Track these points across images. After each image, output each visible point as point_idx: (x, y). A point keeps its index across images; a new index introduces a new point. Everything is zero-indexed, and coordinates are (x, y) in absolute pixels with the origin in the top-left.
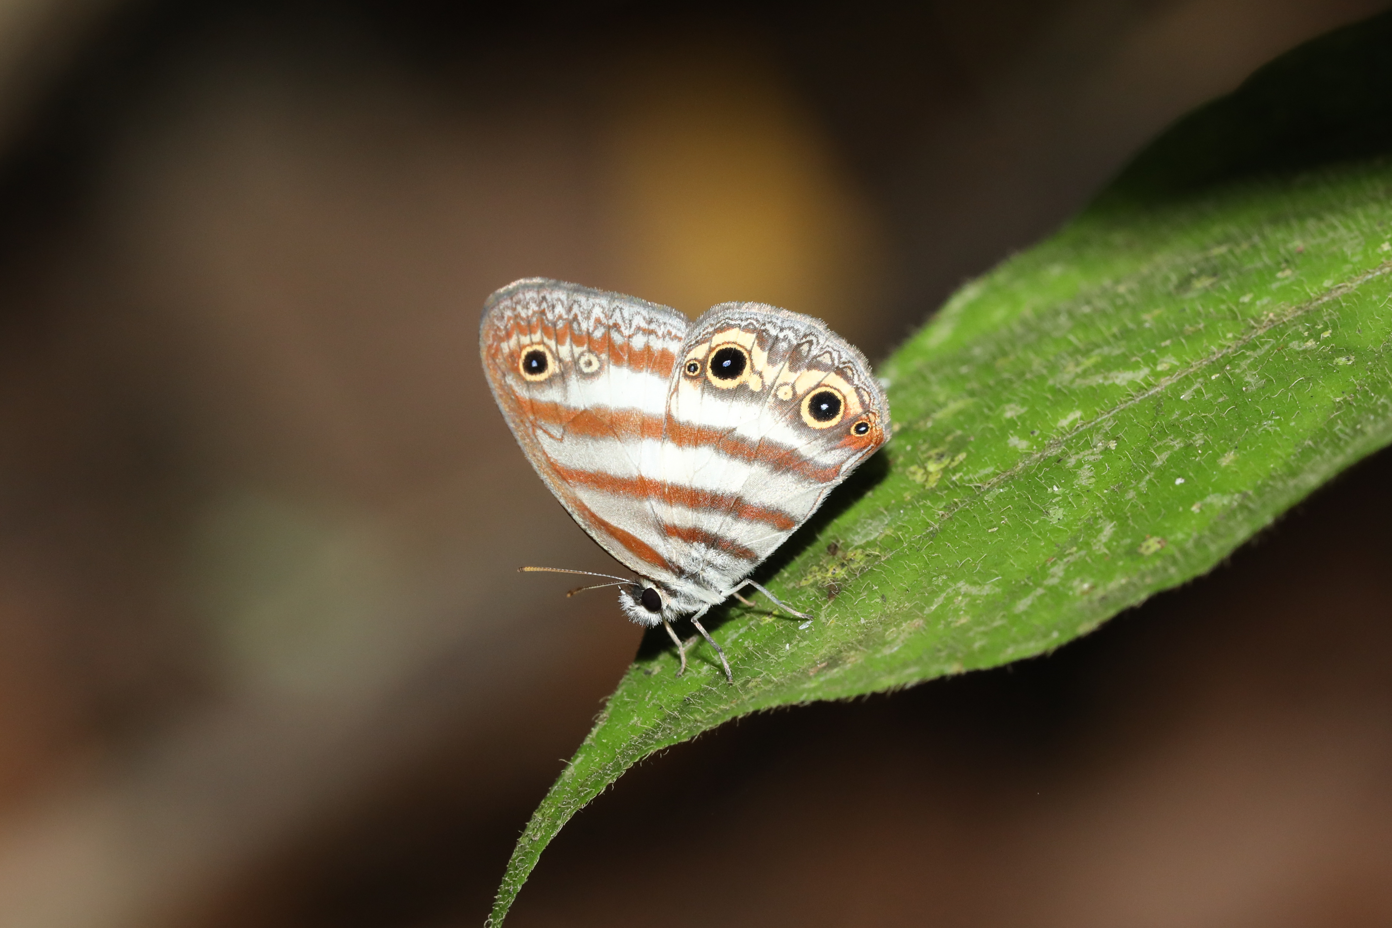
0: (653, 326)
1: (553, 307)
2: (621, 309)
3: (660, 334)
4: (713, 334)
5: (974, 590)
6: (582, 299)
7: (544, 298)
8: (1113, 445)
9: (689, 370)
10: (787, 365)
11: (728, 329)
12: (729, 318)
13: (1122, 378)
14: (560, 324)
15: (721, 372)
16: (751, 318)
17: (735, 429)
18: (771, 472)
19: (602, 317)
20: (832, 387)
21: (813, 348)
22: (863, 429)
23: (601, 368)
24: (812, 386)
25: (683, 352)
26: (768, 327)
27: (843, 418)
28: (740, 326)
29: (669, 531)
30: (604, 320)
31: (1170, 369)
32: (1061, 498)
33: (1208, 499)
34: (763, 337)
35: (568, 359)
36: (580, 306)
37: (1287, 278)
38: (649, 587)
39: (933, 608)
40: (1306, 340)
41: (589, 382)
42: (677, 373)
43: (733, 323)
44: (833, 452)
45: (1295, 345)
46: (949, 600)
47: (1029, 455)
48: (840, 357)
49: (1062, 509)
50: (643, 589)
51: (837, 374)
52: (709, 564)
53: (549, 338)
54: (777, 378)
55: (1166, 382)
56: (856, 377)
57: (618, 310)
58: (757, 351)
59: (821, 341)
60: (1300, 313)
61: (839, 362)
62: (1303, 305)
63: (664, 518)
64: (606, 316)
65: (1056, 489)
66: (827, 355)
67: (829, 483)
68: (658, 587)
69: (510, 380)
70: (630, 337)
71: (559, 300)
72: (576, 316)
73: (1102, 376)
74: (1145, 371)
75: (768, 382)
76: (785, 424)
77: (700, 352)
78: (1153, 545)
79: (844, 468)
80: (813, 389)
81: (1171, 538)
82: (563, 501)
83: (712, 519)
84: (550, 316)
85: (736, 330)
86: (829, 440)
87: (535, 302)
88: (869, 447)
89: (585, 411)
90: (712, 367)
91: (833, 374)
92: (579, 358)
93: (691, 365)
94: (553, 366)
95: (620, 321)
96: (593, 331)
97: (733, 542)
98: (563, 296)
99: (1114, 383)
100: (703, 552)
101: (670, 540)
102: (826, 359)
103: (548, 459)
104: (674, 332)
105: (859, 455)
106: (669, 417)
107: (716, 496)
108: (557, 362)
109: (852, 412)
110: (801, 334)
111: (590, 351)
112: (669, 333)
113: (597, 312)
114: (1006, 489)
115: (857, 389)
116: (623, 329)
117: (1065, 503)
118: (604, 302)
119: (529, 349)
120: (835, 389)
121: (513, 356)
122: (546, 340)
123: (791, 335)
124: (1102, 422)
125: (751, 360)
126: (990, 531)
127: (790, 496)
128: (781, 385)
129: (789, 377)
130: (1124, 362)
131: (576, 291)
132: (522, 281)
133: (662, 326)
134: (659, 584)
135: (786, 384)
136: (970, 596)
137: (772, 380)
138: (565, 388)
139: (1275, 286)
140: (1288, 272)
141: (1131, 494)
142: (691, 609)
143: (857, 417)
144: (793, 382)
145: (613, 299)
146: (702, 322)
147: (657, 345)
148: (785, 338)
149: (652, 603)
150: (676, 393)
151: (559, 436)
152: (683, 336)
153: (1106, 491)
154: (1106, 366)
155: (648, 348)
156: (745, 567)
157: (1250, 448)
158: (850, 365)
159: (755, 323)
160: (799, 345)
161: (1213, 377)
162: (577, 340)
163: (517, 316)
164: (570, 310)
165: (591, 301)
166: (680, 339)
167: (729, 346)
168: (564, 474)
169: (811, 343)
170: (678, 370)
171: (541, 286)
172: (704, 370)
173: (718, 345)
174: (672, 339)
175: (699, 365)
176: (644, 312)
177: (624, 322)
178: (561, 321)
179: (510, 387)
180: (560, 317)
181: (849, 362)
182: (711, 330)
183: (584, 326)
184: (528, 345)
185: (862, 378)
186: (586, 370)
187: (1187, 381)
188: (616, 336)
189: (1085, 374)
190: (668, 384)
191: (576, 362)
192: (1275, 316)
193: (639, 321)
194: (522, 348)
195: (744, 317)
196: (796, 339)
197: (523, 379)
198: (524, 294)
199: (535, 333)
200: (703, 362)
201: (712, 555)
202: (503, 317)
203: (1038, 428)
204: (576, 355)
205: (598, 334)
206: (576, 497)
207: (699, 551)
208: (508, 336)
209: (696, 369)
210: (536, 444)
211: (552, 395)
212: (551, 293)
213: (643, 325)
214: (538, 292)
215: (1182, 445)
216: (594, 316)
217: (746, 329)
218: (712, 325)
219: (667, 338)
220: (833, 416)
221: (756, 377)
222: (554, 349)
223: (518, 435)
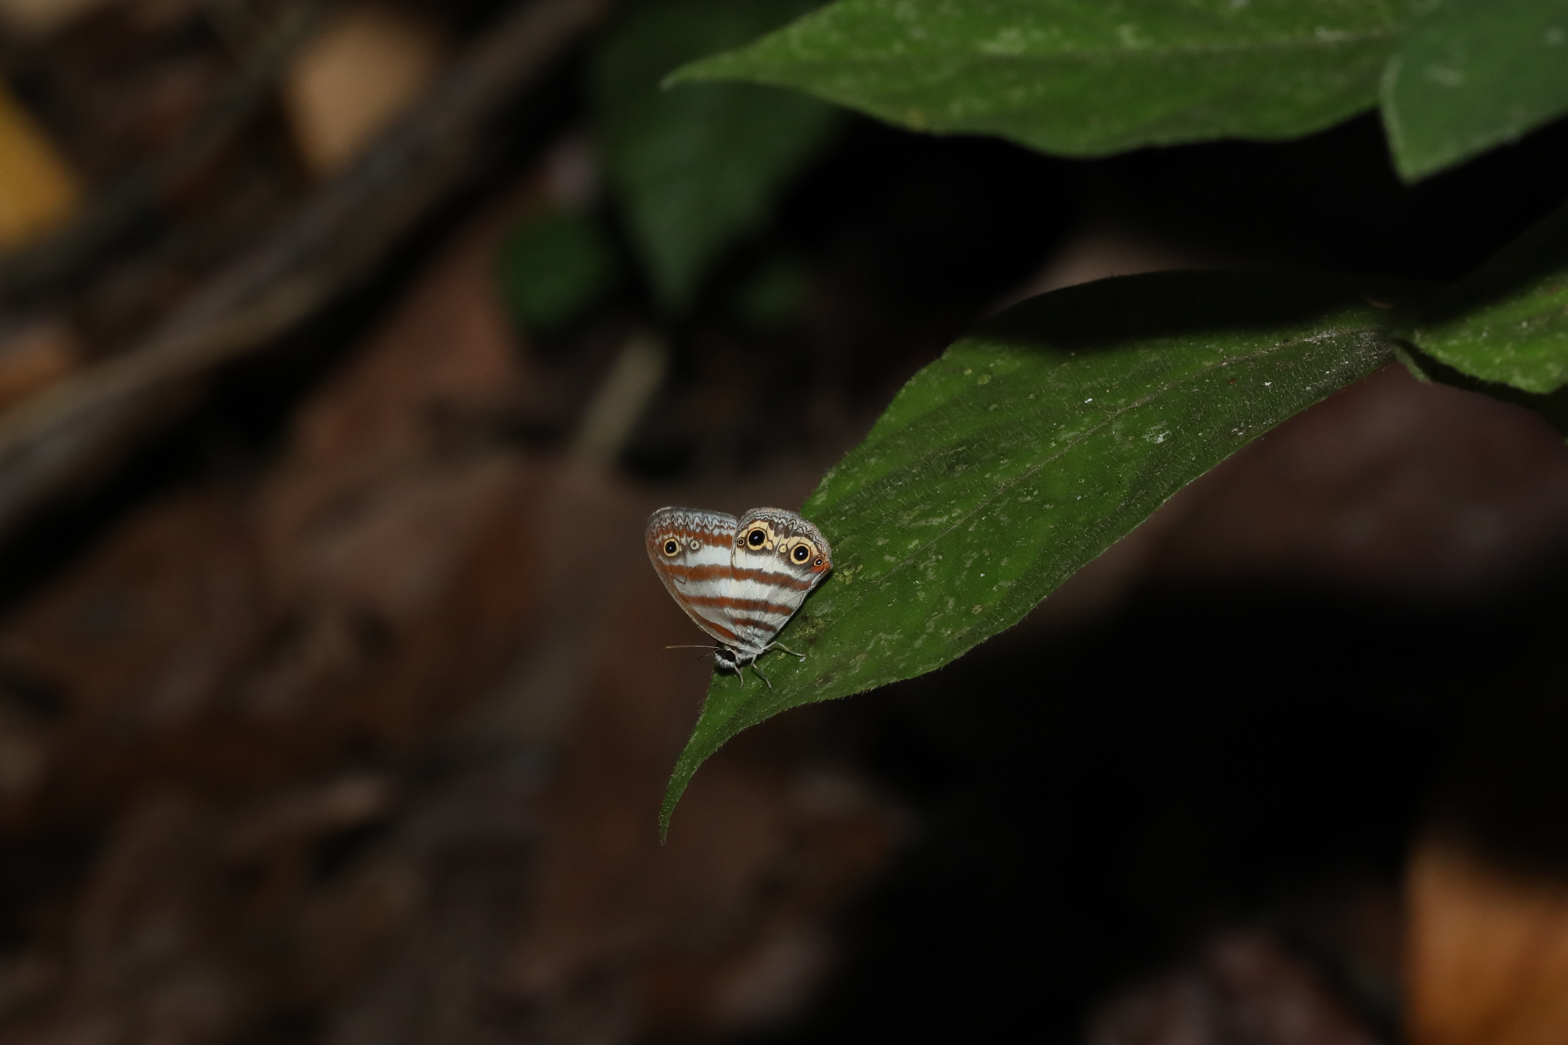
0: (722, 524)
1: (677, 519)
2: (707, 518)
3: (725, 527)
4: (748, 524)
5: (890, 637)
6: (690, 515)
7: (673, 516)
8: (941, 557)
9: (740, 543)
10: (783, 535)
11: (755, 521)
12: (755, 516)
13: (935, 522)
14: (681, 528)
15: (754, 543)
16: (766, 515)
17: (762, 569)
18: (780, 588)
19: (699, 522)
20: (804, 544)
21: (794, 526)
22: (819, 562)
23: (700, 547)
24: (795, 544)
25: (736, 535)
26: (774, 518)
27: (810, 558)
28: (760, 519)
29: (736, 622)
30: (701, 524)
31: (959, 515)
32: (921, 587)
33: (1000, 584)
34: (771, 523)
35: (685, 544)
36: (689, 518)
37: (1006, 463)
38: (728, 650)
39: (870, 647)
40: (1027, 496)
41: (695, 554)
42: (734, 545)
43: (757, 518)
44: (807, 575)
45: (1020, 499)
46: (878, 643)
47: (898, 565)
48: (806, 529)
49: (923, 592)
50: (726, 651)
51: (806, 537)
52: (756, 635)
53: (676, 535)
54: (779, 542)
55: (959, 522)
56: (814, 537)
57: (706, 518)
58: (769, 530)
59: (798, 523)
60: (1018, 482)
61: (806, 531)
62: (1019, 478)
63: (734, 615)
64: (701, 521)
65: (917, 582)
66: (801, 529)
67: (806, 590)
68: (733, 649)
69: (660, 557)
70: (712, 530)
71: (679, 516)
72: (687, 523)
73: (924, 521)
74: (945, 518)
75: (775, 545)
76: (784, 564)
77: (743, 534)
78: (978, 609)
79: (813, 582)
80: (795, 546)
81: (986, 605)
82: (687, 612)
83: (755, 614)
84: (676, 524)
85: (759, 522)
86: (804, 570)
87: (669, 518)
88: (824, 571)
89: (695, 567)
90: (749, 541)
91: (804, 537)
92: (690, 543)
93: (740, 541)
94: (679, 548)
95: (707, 523)
96: (696, 529)
97: (766, 623)
98: (681, 514)
99: (931, 525)
100: (752, 630)
101: (737, 626)
102: (800, 531)
103: (679, 593)
104: (731, 525)
105: (819, 575)
106: (732, 566)
107: (756, 602)
108: (680, 546)
109: (814, 555)
110: (789, 520)
111: (695, 539)
112: (730, 526)
113: (697, 520)
114: (891, 583)
115: (815, 543)
116: (709, 527)
117: (924, 589)
118: (700, 515)
119: (668, 541)
120: (805, 544)
121: (661, 545)
122: (675, 536)
123: (784, 521)
124: (931, 544)
125: (767, 535)
126: (888, 606)
127: (789, 598)
128: (781, 546)
129: (786, 541)
130: (933, 513)
131: (687, 511)
132: (662, 509)
133: (726, 524)
134: (733, 648)
135: (783, 545)
136: (888, 640)
137: (777, 543)
138: (685, 558)
139: (1001, 468)
140: (1006, 461)
141: (958, 583)
142: (748, 657)
143: (817, 557)
144: (786, 543)
145: (704, 513)
146: (743, 520)
147: (725, 532)
148: (782, 522)
149: (731, 657)
150: (734, 556)
151: (683, 581)
152: (736, 527)
153: (943, 582)
154: (924, 515)
155: (720, 534)
156: (771, 635)
157: (1015, 555)
158: (811, 532)
159: (767, 517)
160: (788, 525)
161: (983, 519)
162: (689, 535)
163: (662, 526)
164: (685, 520)
165: (694, 515)
166: (734, 529)
167: (756, 529)
168: (686, 599)
169: (793, 523)
170: (734, 544)
171: (671, 511)
172: (746, 543)
173: (751, 530)
174: (731, 529)
175: (744, 541)
176: (718, 518)
177: (709, 523)
178: (681, 526)
179: (660, 560)
180: (681, 524)
181: (811, 531)
182: (748, 522)
183: (692, 527)
184: (667, 539)
185: (817, 538)
186: (694, 548)
187: (970, 521)
188: (706, 531)
189: (914, 520)
190: (730, 551)
191: (689, 545)
192: (1005, 484)
193: (716, 522)
194: (664, 541)
195: (762, 515)
196: (786, 523)
197: (666, 556)
198: (664, 515)
199: (670, 533)
200: (745, 538)
201: (756, 631)
202: (655, 527)
203: (898, 550)
204: (689, 542)
205: (698, 530)
206: (693, 610)
207: (750, 630)
208: (658, 536)
209: (742, 542)
210: (674, 587)
211: (680, 562)
212: (676, 513)
213: (718, 524)
214: (671, 514)
215: (977, 555)
216: (695, 522)
217: (763, 521)
218: (748, 520)
219: (729, 529)
220: (806, 558)
221: (770, 543)
222: (679, 540)
223: (665, 583)
